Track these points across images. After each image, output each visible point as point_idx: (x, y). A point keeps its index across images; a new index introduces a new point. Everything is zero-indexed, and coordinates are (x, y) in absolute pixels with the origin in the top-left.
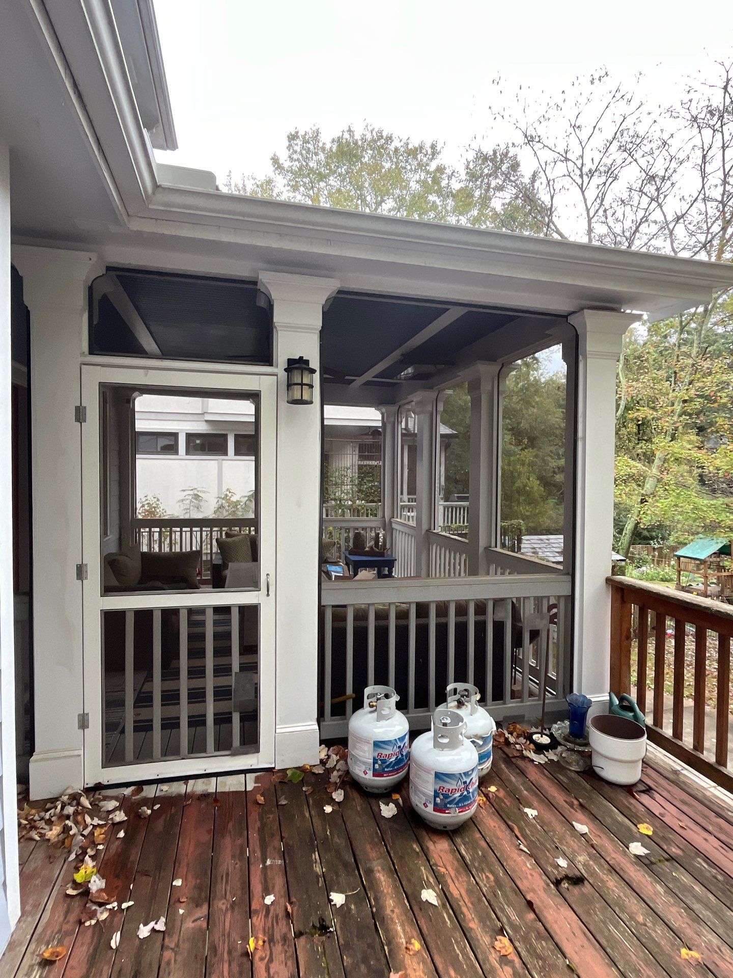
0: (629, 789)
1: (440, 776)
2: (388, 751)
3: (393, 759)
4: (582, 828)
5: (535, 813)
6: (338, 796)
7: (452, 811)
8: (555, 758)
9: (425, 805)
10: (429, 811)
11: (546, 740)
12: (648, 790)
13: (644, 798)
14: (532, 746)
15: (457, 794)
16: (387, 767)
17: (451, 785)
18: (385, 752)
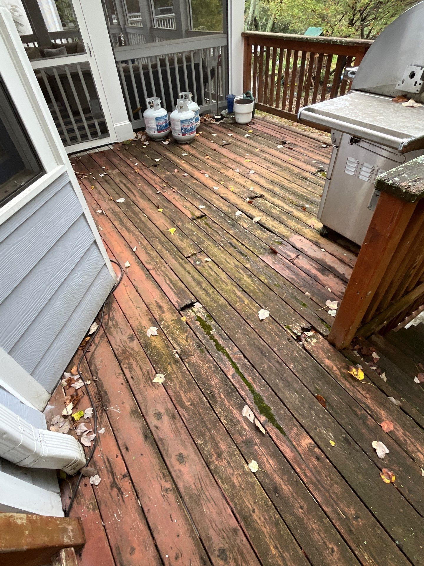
0: (247, 124)
1: (182, 121)
2: (161, 121)
3: (164, 125)
4: (230, 135)
5: (216, 135)
6: (147, 143)
7: (188, 134)
8: (223, 122)
9: (179, 135)
10: (181, 137)
11: (219, 117)
12: (254, 124)
13: (252, 126)
14: (214, 120)
15: (189, 127)
16: (162, 128)
17: (187, 124)
18: (161, 122)
